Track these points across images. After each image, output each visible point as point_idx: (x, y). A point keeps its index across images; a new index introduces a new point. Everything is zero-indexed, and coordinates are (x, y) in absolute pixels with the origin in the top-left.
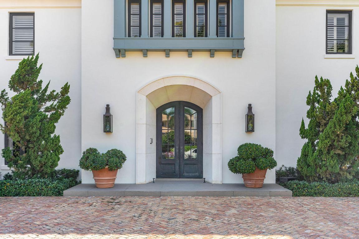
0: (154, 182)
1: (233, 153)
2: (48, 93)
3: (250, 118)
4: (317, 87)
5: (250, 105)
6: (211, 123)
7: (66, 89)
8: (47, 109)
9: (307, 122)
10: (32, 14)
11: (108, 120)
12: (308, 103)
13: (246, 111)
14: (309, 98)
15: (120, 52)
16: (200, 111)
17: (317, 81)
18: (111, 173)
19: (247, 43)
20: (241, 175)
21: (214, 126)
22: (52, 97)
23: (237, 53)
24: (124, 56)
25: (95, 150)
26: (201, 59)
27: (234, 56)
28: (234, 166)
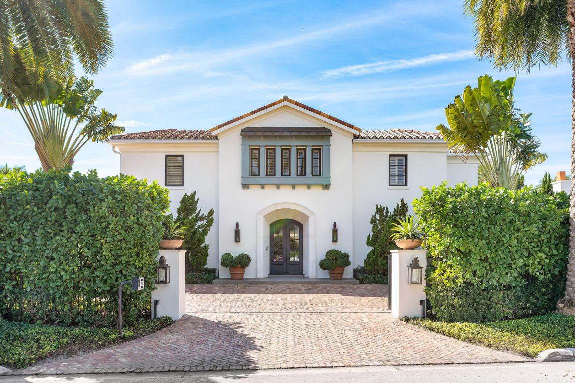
0: (269, 277)
1: (322, 256)
2: (200, 216)
3: (335, 232)
4: (377, 212)
5: (335, 223)
6: (308, 236)
7: (211, 213)
8: (199, 227)
9: (371, 234)
10: (182, 156)
11: (237, 233)
12: (371, 223)
13: (332, 228)
14: (372, 219)
15: (245, 186)
16: (301, 226)
17: (377, 208)
18: (242, 269)
19: (333, 181)
20: (327, 271)
21: (310, 238)
22: (202, 219)
23: (327, 187)
24: (248, 188)
25: (229, 254)
26: (301, 191)
27: (324, 188)
28: (323, 265)
